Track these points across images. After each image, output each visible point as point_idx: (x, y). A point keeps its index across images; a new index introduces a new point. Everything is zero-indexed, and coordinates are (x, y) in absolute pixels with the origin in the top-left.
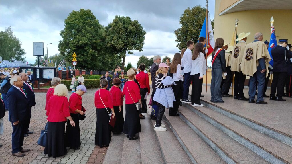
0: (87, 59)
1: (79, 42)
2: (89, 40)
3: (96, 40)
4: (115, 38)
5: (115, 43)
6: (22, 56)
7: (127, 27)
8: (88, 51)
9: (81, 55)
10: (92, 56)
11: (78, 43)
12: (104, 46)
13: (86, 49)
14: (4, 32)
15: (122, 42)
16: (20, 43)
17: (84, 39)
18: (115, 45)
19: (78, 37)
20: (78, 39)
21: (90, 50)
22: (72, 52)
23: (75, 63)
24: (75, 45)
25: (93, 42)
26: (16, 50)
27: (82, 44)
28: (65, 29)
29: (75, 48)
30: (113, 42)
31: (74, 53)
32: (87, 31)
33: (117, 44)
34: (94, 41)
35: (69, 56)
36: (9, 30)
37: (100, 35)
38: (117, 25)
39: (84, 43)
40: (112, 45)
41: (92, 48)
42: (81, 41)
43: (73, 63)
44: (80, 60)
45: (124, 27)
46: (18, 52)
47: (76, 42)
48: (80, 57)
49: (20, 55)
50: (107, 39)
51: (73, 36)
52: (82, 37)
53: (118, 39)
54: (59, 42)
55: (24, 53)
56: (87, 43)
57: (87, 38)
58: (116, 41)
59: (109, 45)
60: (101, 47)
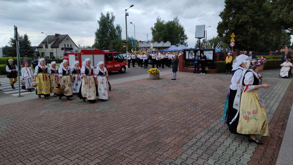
0: (247, 38)
1: (238, 20)
2: (251, 17)
3: (259, 16)
4: (285, 10)
5: (285, 16)
6: (185, 41)
8: (248, 29)
9: (240, 35)
10: (252, 36)
11: (238, 22)
12: (269, 22)
13: (246, 27)
14: (173, 21)
16: (184, 29)
17: (245, 17)
18: (284, 19)
19: (238, 15)
20: (238, 18)
21: (250, 29)
22: (231, 32)
23: (232, 44)
24: (234, 25)
25: (255, 19)
26: (181, 36)
27: (241, 23)
28: (225, 10)
29: (234, 28)
30: (281, 16)
31: (232, 33)
32: (248, 8)
33: (287, 18)
34: (257, 17)
35: (227, 37)
36: (176, 19)
37: (264, 10)
39: (245, 21)
40: (280, 19)
41: (253, 26)
42: (241, 19)
43: (231, 44)
44: (238, 40)
46: (182, 37)
47: (236, 21)
48: (238, 38)
49: (184, 40)
50: (273, 14)
51: (233, 15)
52: (242, 15)
54: (218, 23)
55: (186, 38)
56: (248, 21)
57: (249, 15)
58: (286, 13)
59: (275, 19)
60: (265, 23)
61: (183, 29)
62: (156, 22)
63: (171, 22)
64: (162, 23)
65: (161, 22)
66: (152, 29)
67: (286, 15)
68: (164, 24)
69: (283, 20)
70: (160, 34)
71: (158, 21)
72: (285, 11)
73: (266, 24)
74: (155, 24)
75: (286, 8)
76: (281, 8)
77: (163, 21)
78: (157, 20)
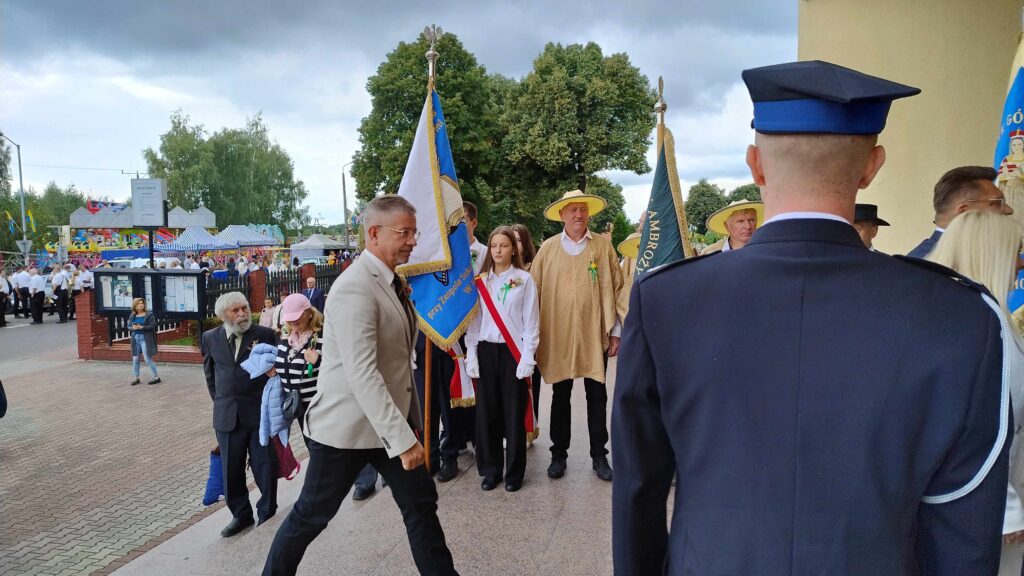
3: (473, 140)
4: (535, 131)
5: (537, 148)
6: (297, 203)
7: (583, 85)
12: (504, 163)
15: (561, 145)
16: (291, 162)
18: (536, 156)
25: (462, 150)
26: (282, 186)
30: (527, 147)
33: (543, 154)
34: (467, 146)
36: (256, 125)
37: (488, 124)
38: (545, 81)
40: (528, 157)
45: (570, 88)
46: (287, 191)
49: (293, 199)
50: (508, 138)
53: (548, 132)
55: (303, 194)
58: (540, 140)
59: (515, 157)
60: (493, 165)
61: (288, 160)
62: (168, 128)
63: (235, 133)
64: (194, 133)
65: (190, 131)
66: (150, 155)
67: (541, 145)
68: (203, 141)
69: (535, 161)
70: (184, 177)
71: (176, 126)
72: (536, 133)
73: (496, 169)
74: (166, 136)
75: (540, 123)
76: (529, 123)
77: (199, 128)
78: (173, 122)
